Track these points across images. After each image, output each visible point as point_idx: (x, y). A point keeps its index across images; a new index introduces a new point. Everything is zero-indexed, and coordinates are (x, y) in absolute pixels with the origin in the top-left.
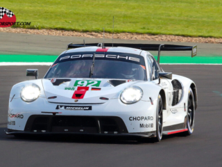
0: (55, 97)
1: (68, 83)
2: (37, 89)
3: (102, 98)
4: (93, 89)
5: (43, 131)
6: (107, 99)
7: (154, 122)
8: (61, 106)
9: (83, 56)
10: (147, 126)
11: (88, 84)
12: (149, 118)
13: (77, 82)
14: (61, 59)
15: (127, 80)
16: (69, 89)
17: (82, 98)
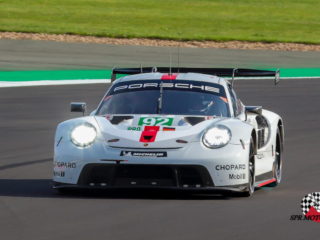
0: (117, 140)
1: (130, 121)
2: (92, 129)
3: (178, 141)
4: (165, 129)
5: (103, 184)
6: (186, 142)
7: (246, 172)
8: (127, 152)
9: (145, 85)
10: (238, 177)
11: (157, 122)
12: (241, 167)
13: (142, 119)
14: (115, 89)
15: (206, 117)
16: (134, 129)
17: (153, 140)
